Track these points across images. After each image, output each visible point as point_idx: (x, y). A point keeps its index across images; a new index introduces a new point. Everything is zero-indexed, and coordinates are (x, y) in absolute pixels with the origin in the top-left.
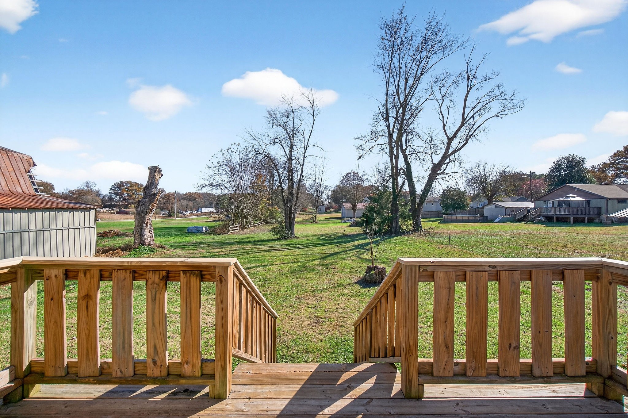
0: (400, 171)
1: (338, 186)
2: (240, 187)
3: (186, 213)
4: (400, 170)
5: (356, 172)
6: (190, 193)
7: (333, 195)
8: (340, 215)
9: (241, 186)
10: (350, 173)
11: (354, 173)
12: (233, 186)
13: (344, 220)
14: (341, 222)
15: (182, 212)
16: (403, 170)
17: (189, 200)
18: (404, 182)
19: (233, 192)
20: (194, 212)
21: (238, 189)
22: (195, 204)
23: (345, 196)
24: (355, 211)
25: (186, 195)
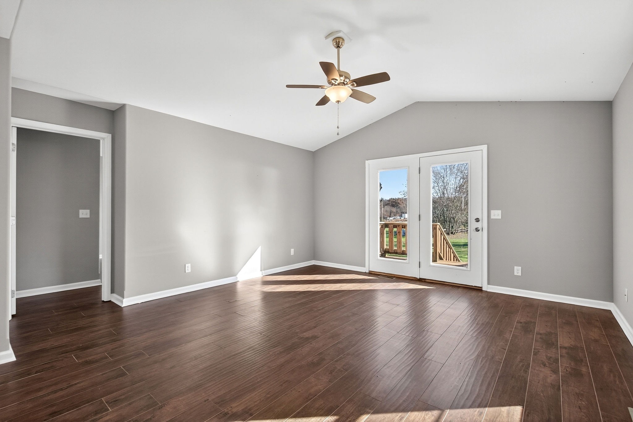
2: (445, 192)
3: (390, 219)
6: (394, 199)
9: (447, 190)
12: (438, 191)
15: (387, 218)
17: (393, 206)
19: (437, 197)
20: (397, 218)
21: (444, 193)
22: (398, 210)
25: (389, 201)
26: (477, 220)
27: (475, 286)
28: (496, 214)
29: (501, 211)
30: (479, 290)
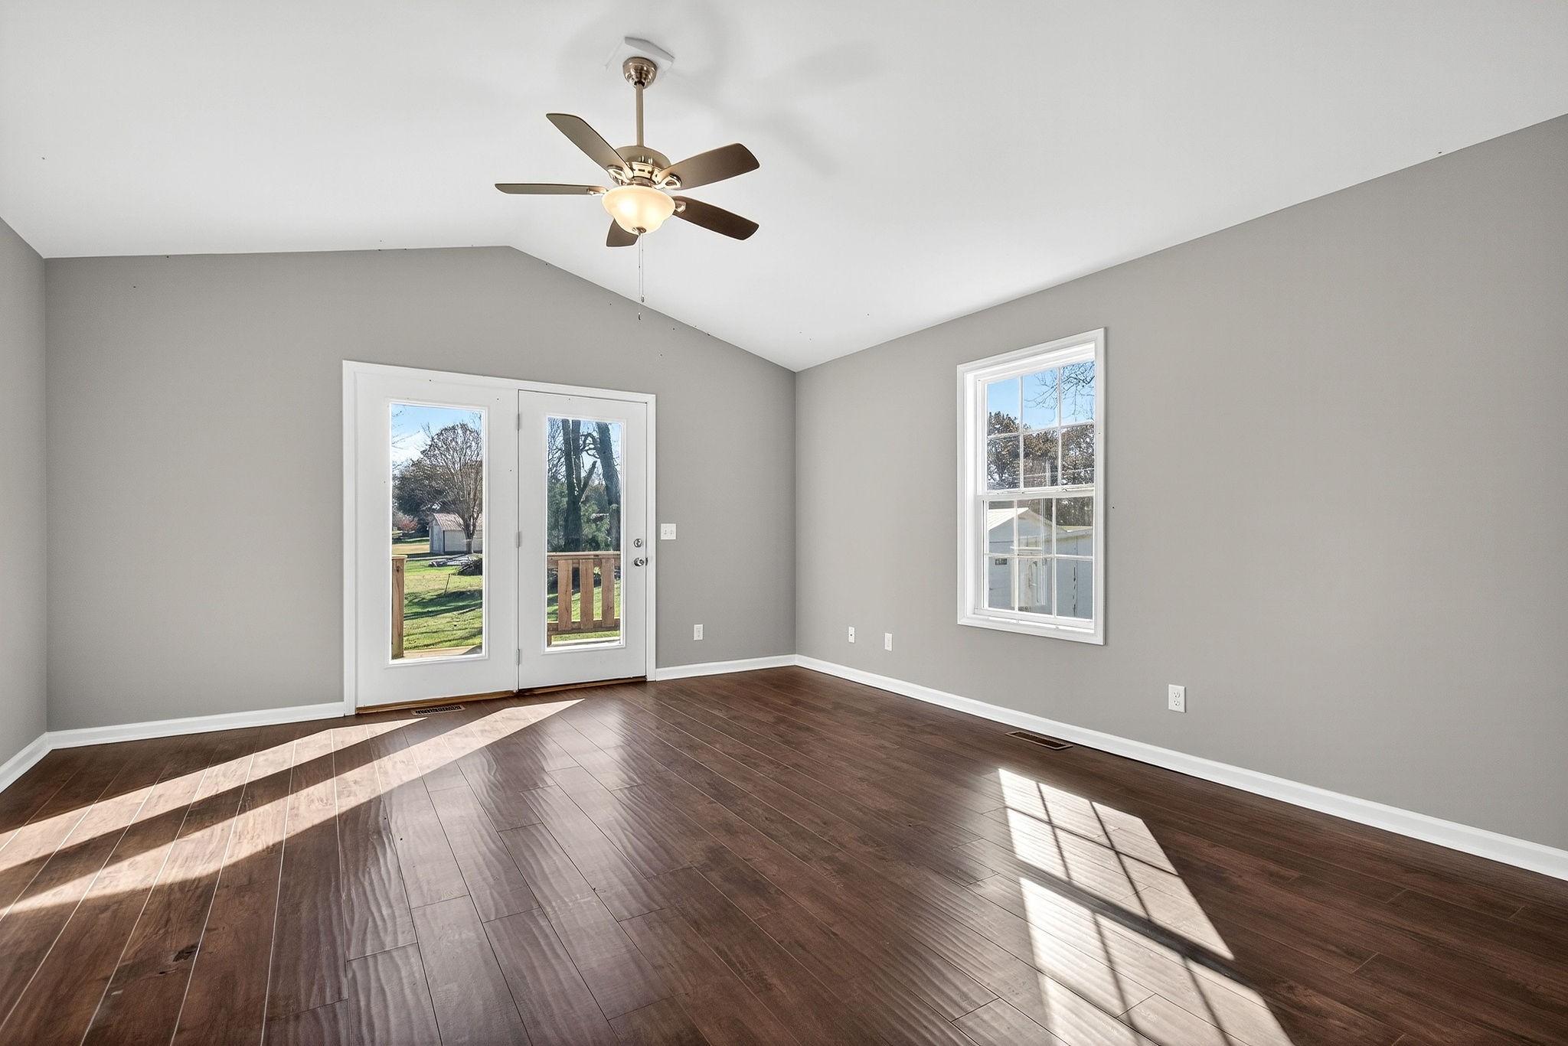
0: (584, 441)
1: (417, 464)
4: (586, 437)
5: (471, 426)
7: (400, 489)
8: (425, 547)
10: (454, 428)
11: (464, 427)
13: (440, 559)
14: (432, 566)
16: (593, 438)
18: (594, 464)
23: (440, 492)
24: (472, 534)
26: (638, 544)
27: (634, 678)
28: (669, 532)
29: (675, 525)
30: (639, 682)
